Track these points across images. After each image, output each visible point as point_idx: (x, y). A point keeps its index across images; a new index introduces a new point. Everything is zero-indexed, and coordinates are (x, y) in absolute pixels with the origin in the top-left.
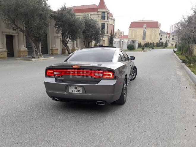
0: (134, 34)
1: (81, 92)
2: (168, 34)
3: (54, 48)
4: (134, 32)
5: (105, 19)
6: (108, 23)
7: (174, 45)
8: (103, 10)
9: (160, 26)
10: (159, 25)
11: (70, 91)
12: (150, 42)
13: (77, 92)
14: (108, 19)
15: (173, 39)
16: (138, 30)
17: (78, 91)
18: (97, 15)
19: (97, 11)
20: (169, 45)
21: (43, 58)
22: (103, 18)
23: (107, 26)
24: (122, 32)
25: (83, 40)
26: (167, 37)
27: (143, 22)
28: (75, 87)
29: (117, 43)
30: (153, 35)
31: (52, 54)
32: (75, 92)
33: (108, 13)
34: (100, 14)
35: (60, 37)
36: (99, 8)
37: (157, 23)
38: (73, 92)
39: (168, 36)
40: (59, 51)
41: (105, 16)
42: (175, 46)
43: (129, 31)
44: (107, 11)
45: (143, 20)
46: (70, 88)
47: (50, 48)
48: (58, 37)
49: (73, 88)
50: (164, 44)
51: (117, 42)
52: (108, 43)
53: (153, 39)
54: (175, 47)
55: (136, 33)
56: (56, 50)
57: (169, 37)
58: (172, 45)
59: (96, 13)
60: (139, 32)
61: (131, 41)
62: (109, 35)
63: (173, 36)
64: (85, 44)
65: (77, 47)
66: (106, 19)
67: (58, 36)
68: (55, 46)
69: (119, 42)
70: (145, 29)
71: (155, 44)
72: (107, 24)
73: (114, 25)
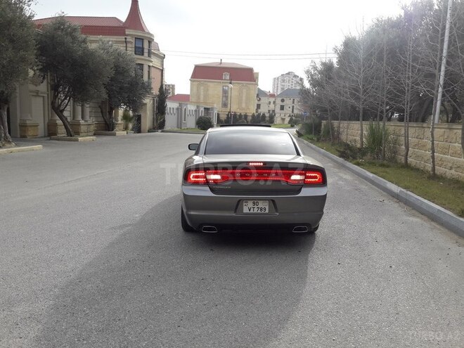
0: (202, 93)
1: (267, 211)
2: (272, 96)
3: (28, 122)
4: (202, 88)
5: (143, 55)
6: (151, 64)
7: (288, 119)
8: (139, 34)
9: (257, 78)
10: (255, 76)
11: (246, 210)
12: (238, 112)
13: (259, 211)
14: (149, 56)
15: (282, 108)
16: (211, 85)
17: (261, 209)
18: (125, 45)
19: (124, 34)
20: (278, 120)
21: (15, 147)
22: (139, 51)
23: (149, 72)
24: (169, 86)
25: (98, 103)
26: (270, 103)
27: (221, 66)
28: (255, 202)
29: (173, 111)
30: (244, 98)
31: (25, 137)
32: (256, 211)
33: (150, 42)
34: (131, 43)
35: (42, 93)
36: (127, 28)
37: (250, 70)
38: (252, 211)
39: (272, 100)
40: (41, 130)
41: (143, 49)
42: (289, 123)
43: (191, 85)
44: (149, 36)
45: (221, 63)
46: (244, 204)
47: (18, 122)
48: (37, 94)
49: (250, 204)
50: (268, 119)
51: (173, 109)
52: (154, 111)
53: (244, 105)
54: (290, 125)
55: (208, 90)
56: (33, 128)
57: (274, 102)
58: (283, 119)
59: (122, 38)
60: (214, 90)
61: (202, 109)
62: (156, 91)
63: (283, 101)
64: (102, 112)
65: (83, 118)
66: (146, 54)
67: (37, 92)
68: (31, 116)
69: (177, 109)
70: (231, 83)
71: (249, 118)
72: (149, 66)
73: (162, 70)
